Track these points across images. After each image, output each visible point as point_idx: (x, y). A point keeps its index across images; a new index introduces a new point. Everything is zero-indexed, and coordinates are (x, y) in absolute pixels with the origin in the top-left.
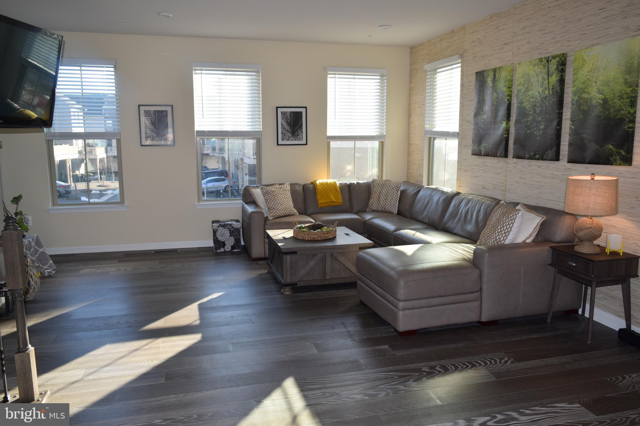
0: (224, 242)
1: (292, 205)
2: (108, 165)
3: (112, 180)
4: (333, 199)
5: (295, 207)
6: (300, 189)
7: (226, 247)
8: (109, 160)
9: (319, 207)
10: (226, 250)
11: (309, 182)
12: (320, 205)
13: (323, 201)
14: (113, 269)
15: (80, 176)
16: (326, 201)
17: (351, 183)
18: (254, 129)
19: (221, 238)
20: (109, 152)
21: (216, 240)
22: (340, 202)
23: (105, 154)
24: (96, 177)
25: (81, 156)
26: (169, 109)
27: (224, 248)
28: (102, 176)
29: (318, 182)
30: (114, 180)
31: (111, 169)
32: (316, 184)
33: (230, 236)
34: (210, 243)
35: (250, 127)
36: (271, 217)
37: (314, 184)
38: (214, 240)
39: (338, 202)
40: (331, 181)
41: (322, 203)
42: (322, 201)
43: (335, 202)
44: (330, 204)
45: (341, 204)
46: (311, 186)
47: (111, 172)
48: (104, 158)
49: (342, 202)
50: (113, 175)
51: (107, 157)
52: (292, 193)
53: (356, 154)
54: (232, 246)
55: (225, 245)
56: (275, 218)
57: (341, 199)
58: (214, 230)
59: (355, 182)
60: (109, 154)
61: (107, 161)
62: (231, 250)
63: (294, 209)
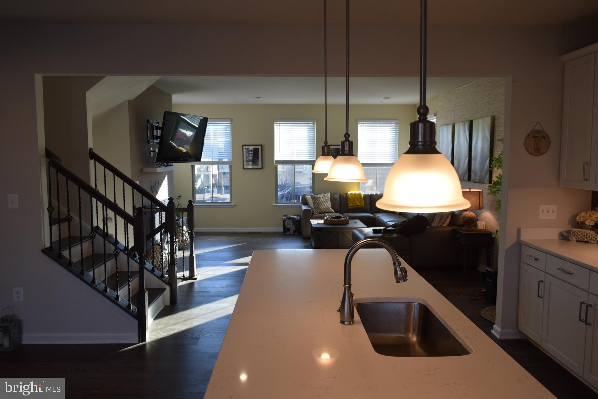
0: (289, 228)
1: (330, 206)
2: (219, 180)
3: (222, 193)
4: (358, 204)
5: (332, 208)
6: (337, 197)
7: (290, 232)
8: (220, 176)
9: (349, 209)
10: (291, 233)
11: (345, 193)
12: (349, 207)
13: (352, 205)
14: (224, 239)
15: (197, 189)
16: (354, 205)
17: (371, 194)
18: (311, 159)
19: (287, 226)
20: (220, 169)
21: (284, 227)
22: (363, 206)
23: (218, 171)
24: (209, 190)
25: (199, 172)
26: (260, 147)
27: (289, 232)
28: (214, 189)
29: (349, 193)
30: (223, 192)
31: (221, 184)
32: (348, 194)
33: (293, 225)
34: (281, 230)
35: (308, 157)
36: (316, 213)
37: (347, 194)
38: (283, 227)
39: (361, 206)
40: (358, 192)
41: (351, 206)
42: (350, 205)
43: (360, 206)
44: (355, 207)
45: (363, 207)
46: (345, 195)
47: (221, 186)
48: (216, 174)
49: (364, 206)
50: (223, 189)
51: (219, 174)
52: (331, 199)
53: (377, 175)
54: (294, 231)
55: (290, 230)
56: (319, 214)
57: (364, 204)
58: (283, 220)
59: (375, 193)
60: (220, 171)
61: (218, 177)
62: (293, 234)
63: (331, 209)
